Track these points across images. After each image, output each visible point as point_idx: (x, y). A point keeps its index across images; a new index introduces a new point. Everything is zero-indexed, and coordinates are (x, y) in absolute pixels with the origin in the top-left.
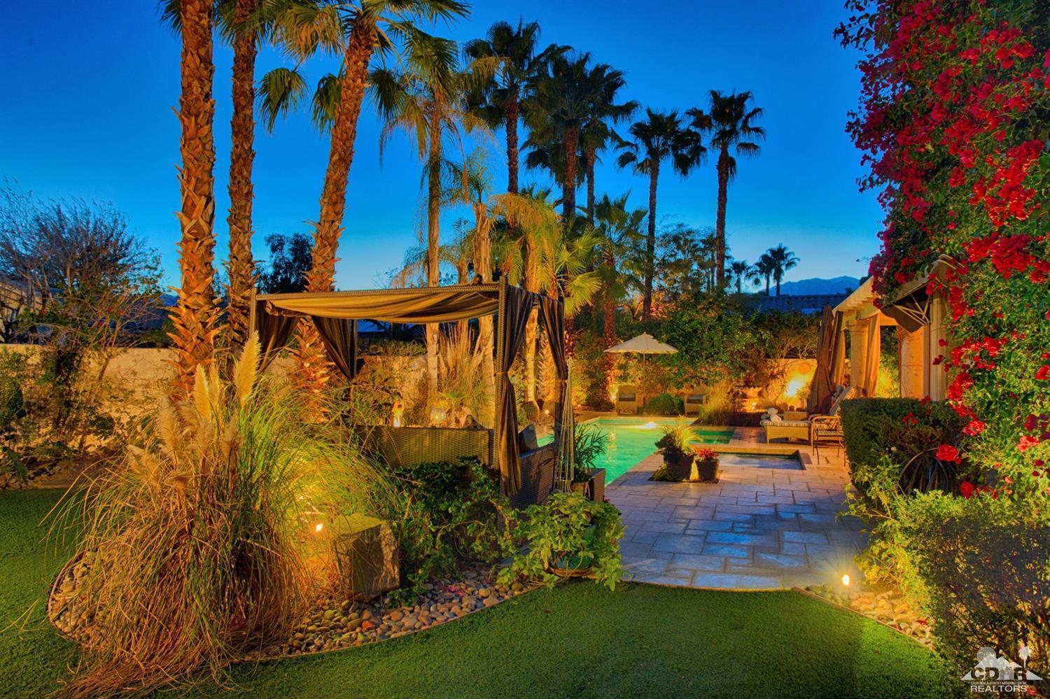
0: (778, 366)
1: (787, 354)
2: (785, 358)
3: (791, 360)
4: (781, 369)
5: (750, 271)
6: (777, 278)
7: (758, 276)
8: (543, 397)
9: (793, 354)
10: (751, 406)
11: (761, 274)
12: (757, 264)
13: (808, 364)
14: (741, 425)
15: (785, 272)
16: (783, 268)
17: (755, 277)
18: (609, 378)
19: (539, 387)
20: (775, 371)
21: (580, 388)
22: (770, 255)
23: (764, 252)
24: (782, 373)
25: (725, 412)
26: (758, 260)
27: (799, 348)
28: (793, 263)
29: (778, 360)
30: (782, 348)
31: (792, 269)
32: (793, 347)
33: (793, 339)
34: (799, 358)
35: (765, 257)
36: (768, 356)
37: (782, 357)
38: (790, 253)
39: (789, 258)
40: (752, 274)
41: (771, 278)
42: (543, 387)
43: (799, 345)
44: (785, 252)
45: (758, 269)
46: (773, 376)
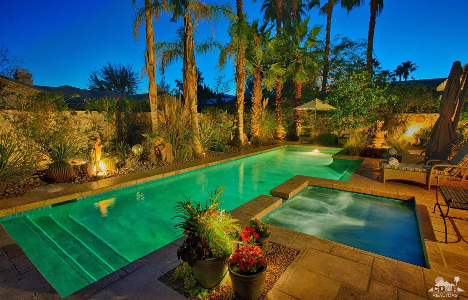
0: (401, 118)
1: (408, 111)
2: (407, 113)
3: (411, 114)
4: (403, 119)
5: (391, 74)
6: (405, 77)
7: (395, 77)
8: (253, 134)
9: (413, 110)
10: (379, 144)
11: (397, 75)
12: (395, 71)
13: (423, 117)
14: (370, 156)
15: (410, 74)
16: (409, 72)
17: (393, 77)
18: (297, 124)
19: (251, 128)
20: (399, 121)
21: (283, 128)
22: (402, 66)
23: (399, 65)
24: (404, 122)
25: (358, 148)
26: (396, 68)
27: (417, 107)
28: (415, 69)
29: (402, 114)
30: (405, 107)
31: (414, 72)
32: (413, 106)
33: (414, 101)
34: (417, 113)
35: (400, 67)
36: (395, 112)
37: (405, 112)
38: (413, 65)
39: (413, 67)
40: (392, 75)
41: (402, 77)
42: (253, 128)
43: (417, 105)
44: (411, 64)
45: (395, 73)
46: (397, 124)
